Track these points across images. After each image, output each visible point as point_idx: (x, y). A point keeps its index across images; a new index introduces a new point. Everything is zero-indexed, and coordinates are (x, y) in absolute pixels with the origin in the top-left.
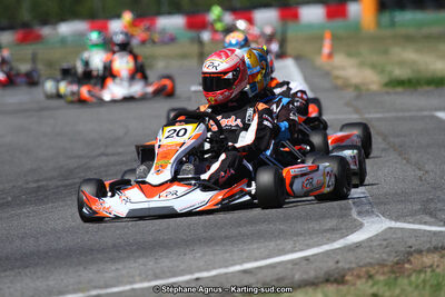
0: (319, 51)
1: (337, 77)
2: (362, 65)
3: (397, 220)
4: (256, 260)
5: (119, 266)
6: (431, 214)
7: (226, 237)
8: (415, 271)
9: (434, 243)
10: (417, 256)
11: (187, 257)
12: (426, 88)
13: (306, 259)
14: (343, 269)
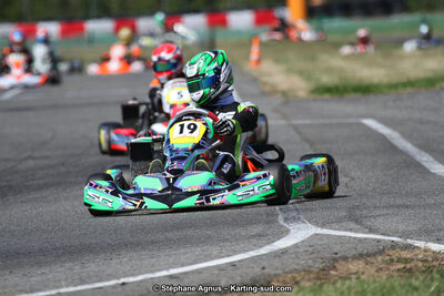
0: (247, 57)
1: (265, 84)
2: (289, 71)
3: (323, 226)
4: (183, 266)
5: (46, 270)
6: (357, 221)
7: (152, 242)
8: (340, 278)
9: (360, 250)
10: (343, 263)
11: (114, 261)
12: (353, 95)
13: (233, 265)
14: (269, 275)
